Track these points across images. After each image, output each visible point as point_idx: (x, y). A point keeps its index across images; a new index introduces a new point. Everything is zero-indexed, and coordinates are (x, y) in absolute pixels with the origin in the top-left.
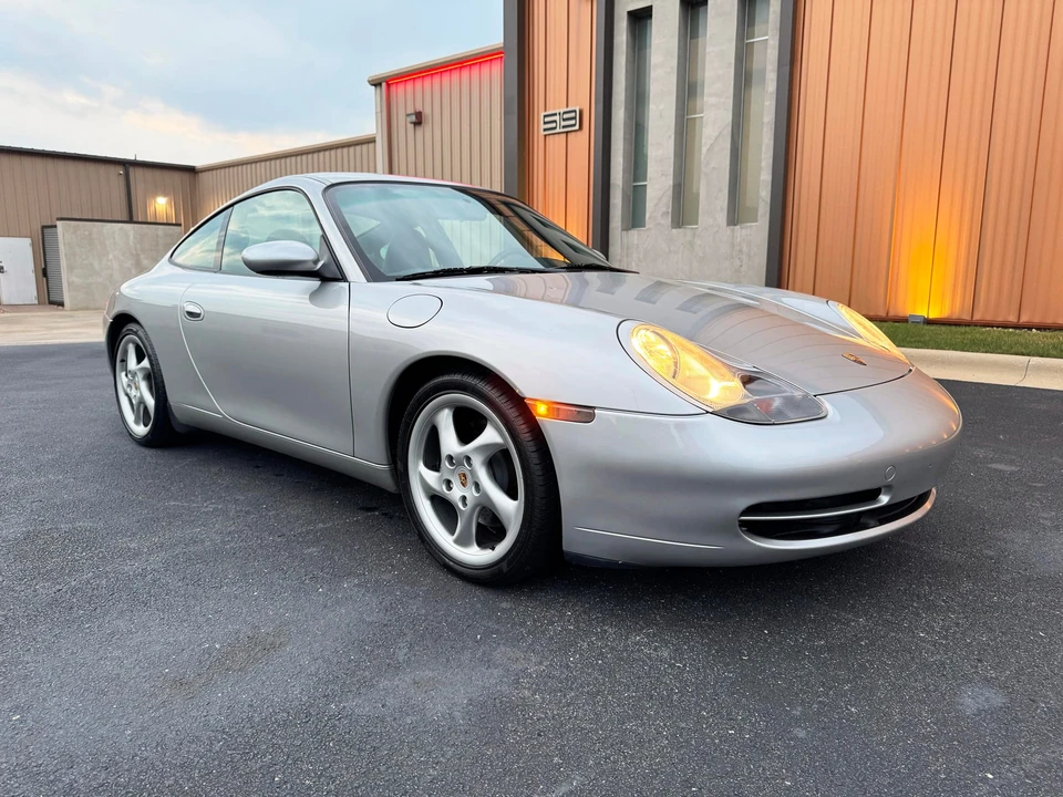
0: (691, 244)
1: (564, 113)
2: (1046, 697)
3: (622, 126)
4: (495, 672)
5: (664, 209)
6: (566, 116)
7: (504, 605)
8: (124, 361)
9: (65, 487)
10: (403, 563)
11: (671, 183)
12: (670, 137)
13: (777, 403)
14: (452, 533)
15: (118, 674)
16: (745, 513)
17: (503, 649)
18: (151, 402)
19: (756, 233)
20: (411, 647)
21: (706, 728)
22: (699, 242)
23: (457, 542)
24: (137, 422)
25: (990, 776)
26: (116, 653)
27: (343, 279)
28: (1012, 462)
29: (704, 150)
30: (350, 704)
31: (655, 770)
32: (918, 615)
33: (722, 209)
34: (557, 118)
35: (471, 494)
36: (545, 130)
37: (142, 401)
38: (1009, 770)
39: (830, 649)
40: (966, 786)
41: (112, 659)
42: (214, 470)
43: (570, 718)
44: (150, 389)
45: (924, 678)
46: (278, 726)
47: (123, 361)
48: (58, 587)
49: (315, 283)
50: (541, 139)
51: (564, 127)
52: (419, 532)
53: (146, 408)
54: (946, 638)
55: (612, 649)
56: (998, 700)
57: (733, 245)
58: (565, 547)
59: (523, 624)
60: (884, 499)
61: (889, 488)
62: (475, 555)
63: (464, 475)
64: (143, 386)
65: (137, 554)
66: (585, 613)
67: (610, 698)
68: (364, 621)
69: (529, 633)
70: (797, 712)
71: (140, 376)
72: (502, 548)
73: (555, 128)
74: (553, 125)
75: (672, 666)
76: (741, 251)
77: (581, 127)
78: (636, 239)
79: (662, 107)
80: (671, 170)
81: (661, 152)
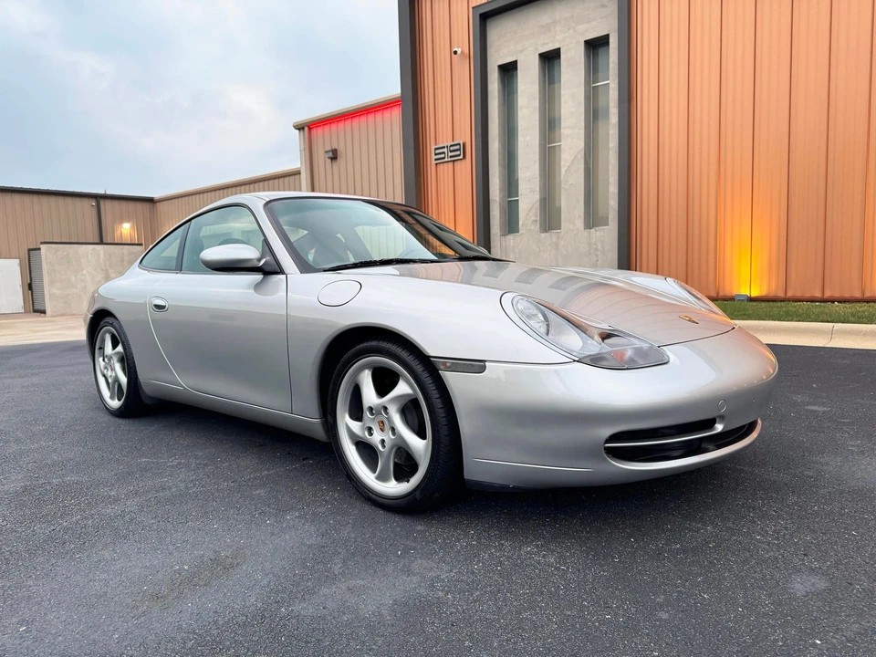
0: (557, 244)
1: (451, 146)
2: (860, 580)
3: (497, 155)
4: (414, 579)
5: (534, 218)
6: (452, 148)
7: (419, 528)
8: (102, 348)
9: (55, 451)
10: (335, 499)
11: (538, 197)
12: (535, 162)
13: (629, 353)
14: (374, 471)
15: (106, 593)
16: (608, 441)
17: (420, 561)
18: (124, 379)
19: (608, 235)
20: (344, 562)
21: (588, 615)
22: (562, 243)
23: (378, 478)
24: (112, 398)
25: (818, 642)
26: (104, 576)
27: (281, 272)
28: (823, 404)
29: (563, 170)
30: (298, 607)
31: (548, 648)
32: (754, 522)
33: (580, 216)
34: (445, 150)
35: (389, 437)
36: (436, 160)
37: (116, 380)
38: (833, 637)
39: (685, 551)
40: (799, 650)
41: (100, 580)
42: (177, 433)
43: (477, 611)
44: (124, 369)
45: (761, 570)
46: (239, 626)
47: (100, 348)
48: (52, 528)
49: (259, 277)
50: (434, 166)
51: (451, 157)
52: (347, 472)
53: (120, 386)
54: (777, 539)
55: (508, 557)
56: (822, 584)
57: (590, 244)
58: (467, 476)
59: (435, 542)
60: (719, 427)
61: (722, 418)
62: (393, 488)
63: (382, 422)
64: (118, 367)
65: (116, 500)
66: (485, 531)
67: (509, 595)
68: (304, 544)
69: (440, 548)
70: (660, 600)
71: (115, 359)
72: (415, 480)
73: (444, 158)
74: (443, 156)
75: (557, 569)
76: (596, 249)
77: (464, 157)
78: (512, 241)
79: (528, 138)
80: (538, 189)
81: (528, 174)
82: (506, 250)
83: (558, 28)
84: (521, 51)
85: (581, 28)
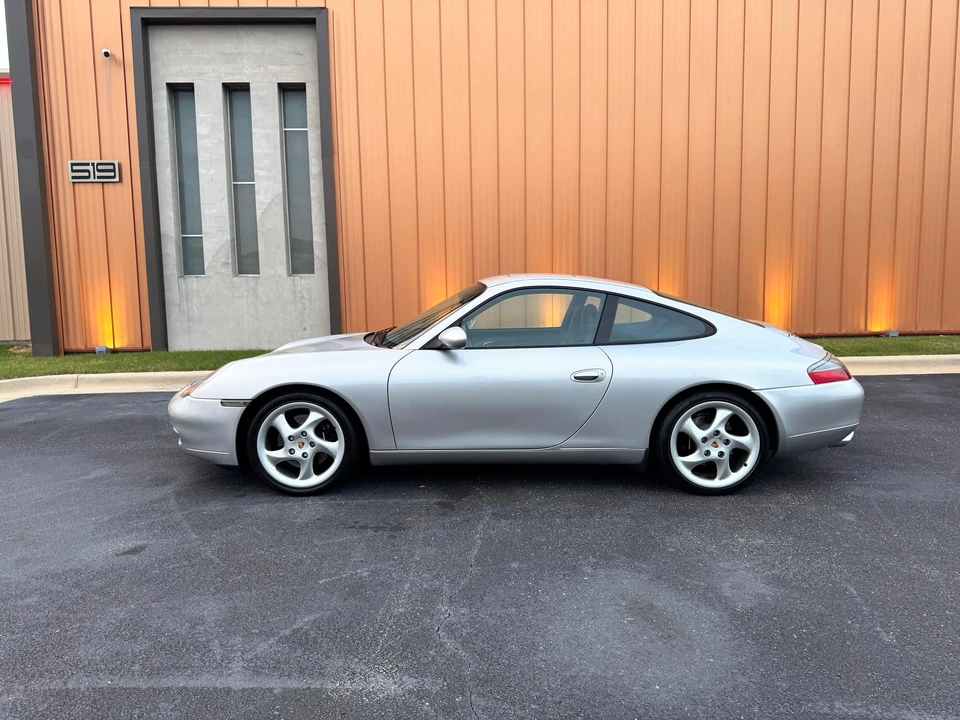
0: (255, 291)
1: (98, 164)
3: (170, 184)
5: (223, 260)
6: (100, 167)
11: (229, 238)
12: (223, 199)
19: (315, 284)
22: (262, 289)
29: (260, 213)
33: (281, 262)
34: (90, 168)
36: (73, 178)
50: (68, 185)
51: (99, 177)
57: (294, 292)
73: (89, 177)
74: (87, 174)
76: (303, 297)
77: (121, 180)
78: (195, 285)
79: (212, 172)
80: (227, 227)
81: (214, 211)
82: (187, 294)
83: (245, 61)
84: (200, 75)
85: (274, 68)
